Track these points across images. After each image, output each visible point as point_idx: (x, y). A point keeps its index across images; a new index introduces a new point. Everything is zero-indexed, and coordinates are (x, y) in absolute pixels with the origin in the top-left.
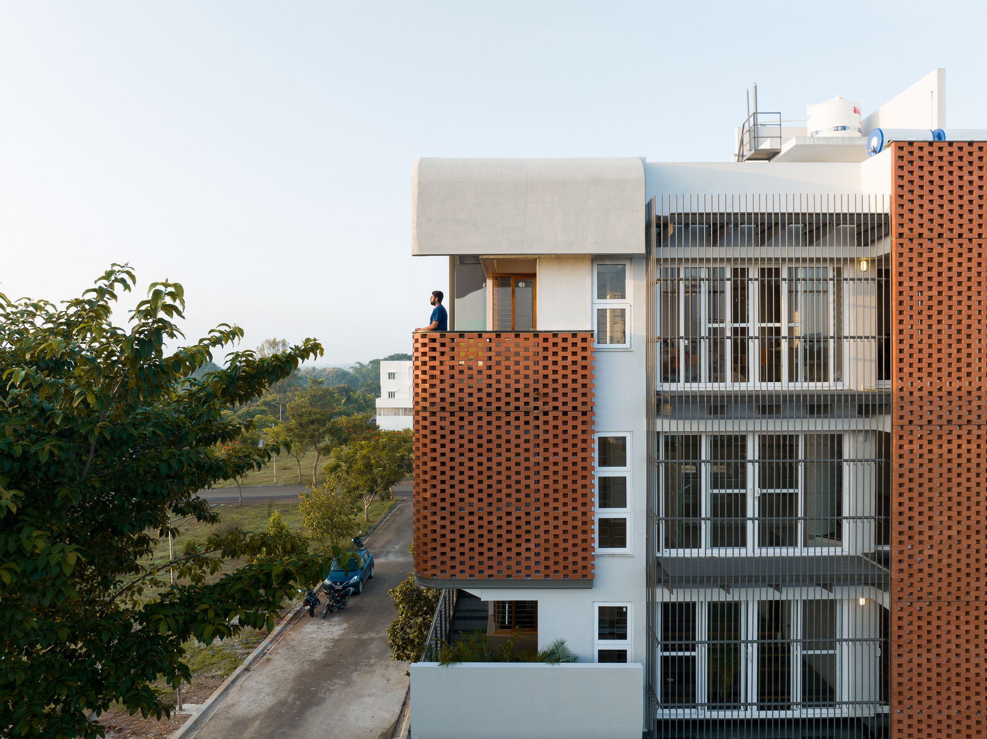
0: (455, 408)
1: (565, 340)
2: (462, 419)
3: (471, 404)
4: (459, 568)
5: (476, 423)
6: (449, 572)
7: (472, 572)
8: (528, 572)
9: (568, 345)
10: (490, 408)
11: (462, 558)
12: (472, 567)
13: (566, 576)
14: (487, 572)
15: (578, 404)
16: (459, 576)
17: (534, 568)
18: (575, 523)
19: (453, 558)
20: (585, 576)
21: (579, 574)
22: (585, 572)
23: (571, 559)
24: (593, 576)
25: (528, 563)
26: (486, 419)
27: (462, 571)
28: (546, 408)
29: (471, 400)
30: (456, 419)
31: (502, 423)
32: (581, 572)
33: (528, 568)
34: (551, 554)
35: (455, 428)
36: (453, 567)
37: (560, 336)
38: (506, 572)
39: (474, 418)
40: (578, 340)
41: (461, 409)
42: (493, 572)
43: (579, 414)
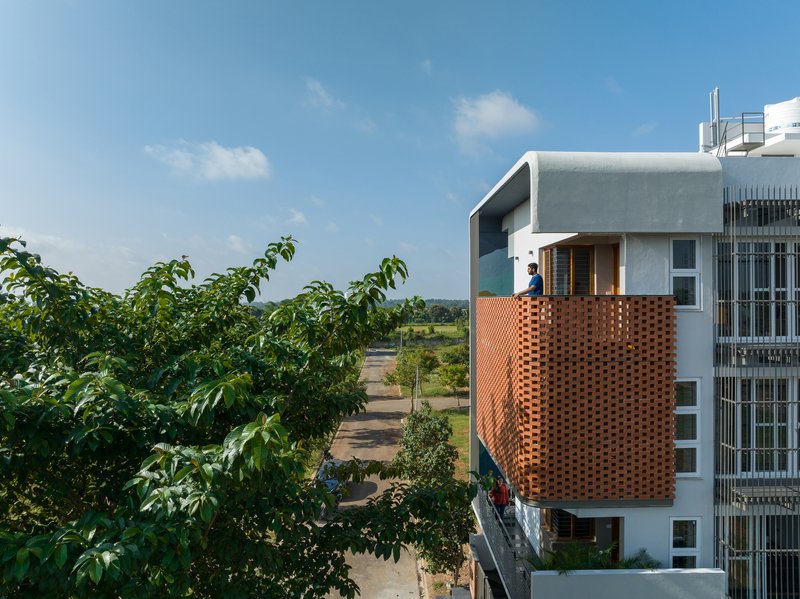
0: (562, 359)
1: (652, 303)
2: (567, 368)
3: (574, 355)
4: (564, 491)
5: (579, 372)
6: (557, 495)
7: (575, 495)
8: (621, 494)
9: (655, 306)
10: (591, 359)
11: (567, 483)
12: (575, 491)
13: (652, 496)
14: (588, 495)
15: (663, 355)
16: (564, 498)
17: (626, 490)
18: (660, 453)
19: (559, 483)
20: (667, 496)
21: (663, 495)
22: (667, 493)
23: (657, 483)
24: (674, 496)
25: (621, 487)
26: (587, 368)
27: (567, 494)
28: (637, 359)
29: (575, 352)
30: (562, 368)
31: (601, 371)
32: (664, 493)
33: (621, 490)
34: (640, 479)
35: (562, 375)
36: (559, 491)
37: (649, 300)
38: (603, 494)
39: (578, 367)
40: (663, 303)
41: (567, 359)
42: (593, 494)
43: (663, 364)
